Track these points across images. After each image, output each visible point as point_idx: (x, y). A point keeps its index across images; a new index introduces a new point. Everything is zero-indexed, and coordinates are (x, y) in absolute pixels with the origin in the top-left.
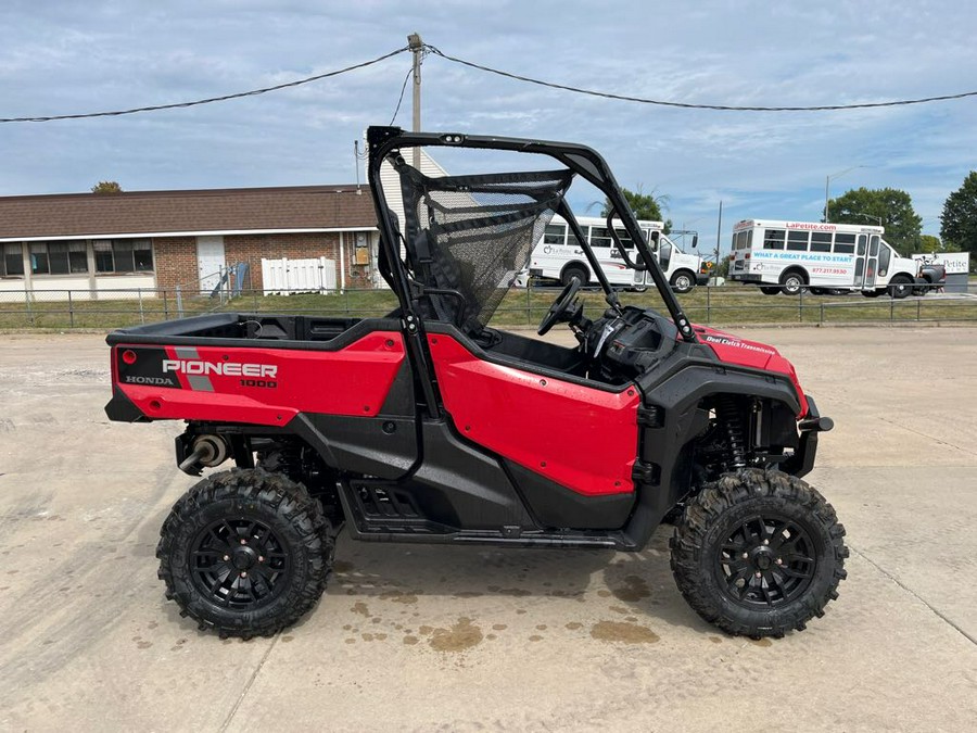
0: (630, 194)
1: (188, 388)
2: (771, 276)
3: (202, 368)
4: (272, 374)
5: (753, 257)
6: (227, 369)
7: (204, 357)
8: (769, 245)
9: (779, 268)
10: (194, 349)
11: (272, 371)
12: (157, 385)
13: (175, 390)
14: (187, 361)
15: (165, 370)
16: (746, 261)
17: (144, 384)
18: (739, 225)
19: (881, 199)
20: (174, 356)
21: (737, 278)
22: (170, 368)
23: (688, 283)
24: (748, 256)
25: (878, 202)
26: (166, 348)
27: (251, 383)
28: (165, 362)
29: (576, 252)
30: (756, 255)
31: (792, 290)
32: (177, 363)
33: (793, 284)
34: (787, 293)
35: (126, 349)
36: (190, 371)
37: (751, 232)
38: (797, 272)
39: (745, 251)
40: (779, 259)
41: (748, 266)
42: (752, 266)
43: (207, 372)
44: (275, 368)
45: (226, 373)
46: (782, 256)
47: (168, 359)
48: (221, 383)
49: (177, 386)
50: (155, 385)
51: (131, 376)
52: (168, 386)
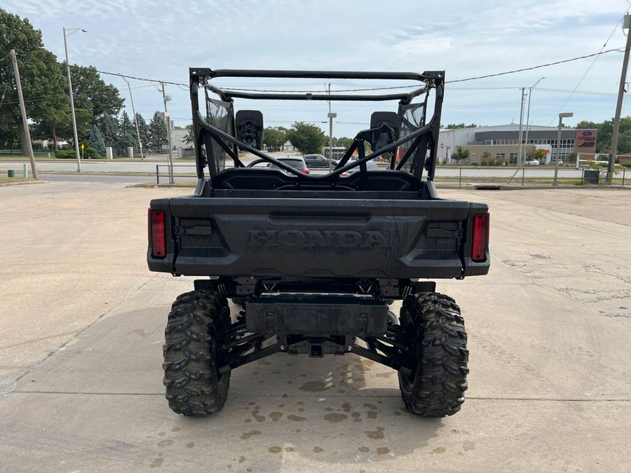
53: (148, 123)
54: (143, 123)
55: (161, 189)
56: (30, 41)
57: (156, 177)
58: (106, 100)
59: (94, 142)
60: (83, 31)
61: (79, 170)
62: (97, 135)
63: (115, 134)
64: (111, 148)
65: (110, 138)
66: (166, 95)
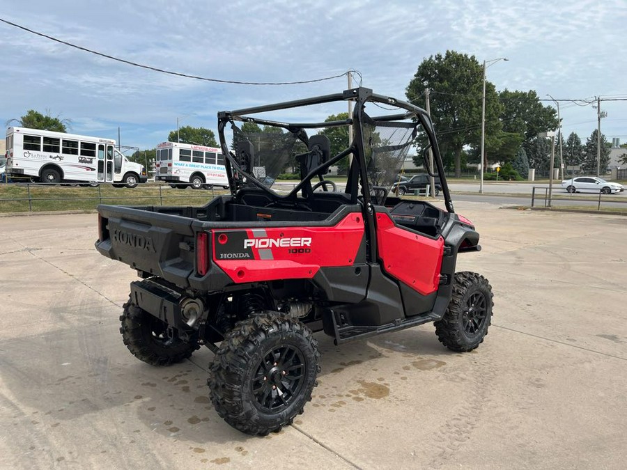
0: (41, 116)
1: (258, 258)
2: (185, 178)
3: (268, 243)
4: (308, 244)
5: (173, 165)
6: (281, 243)
7: (270, 235)
8: (182, 158)
9: (188, 173)
10: (263, 230)
11: (308, 241)
12: (241, 259)
13: (251, 261)
14: (259, 239)
15: (245, 247)
16: (169, 168)
17: (232, 259)
18: (161, 145)
19: (199, 134)
20: (251, 236)
21: (162, 178)
22: (249, 245)
23: (135, 181)
24: (170, 165)
25: (197, 136)
26: (247, 230)
27: (294, 251)
28: (246, 241)
29: (51, 157)
30: (176, 164)
31: (197, 186)
32: (253, 241)
33: (197, 183)
34: (194, 188)
35: (221, 233)
36: (260, 246)
37: (171, 150)
38: (198, 175)
39: (168, 161)
40: (188, 167)
41: (170, 171)
42: (174, 171)
43: (271, 246)
44: (310, 239)
45: (282, 246)
46: (190, 165)
47: (248, 239)
48: (278, 253)
49: (252, 258)
50: (238, 259)
51: (224, 253)
52: (246, 259)
53: (584, 143)
54: (578, 142)
55: (534, 211)
56: (473, 74)
57: (531, 199)
58: (542, 122)
59: (518, 164)
60: (505, 60)
61: (480, 191)
62: (523, 157)
63: (546, 155)
64: (534, 170)
65: (539, 159)
66: (601, 111)
